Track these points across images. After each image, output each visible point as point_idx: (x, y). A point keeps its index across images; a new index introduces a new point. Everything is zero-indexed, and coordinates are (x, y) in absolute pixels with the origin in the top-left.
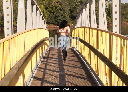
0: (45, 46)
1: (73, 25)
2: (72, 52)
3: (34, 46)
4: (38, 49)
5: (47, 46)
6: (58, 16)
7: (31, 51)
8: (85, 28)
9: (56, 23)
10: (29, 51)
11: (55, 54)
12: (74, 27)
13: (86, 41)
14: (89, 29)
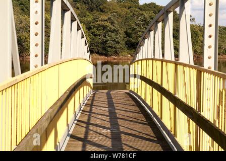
0: (88, 87)
1: (129, 56)
2: (130, 99)
3: (73, 87)
4: (78, 90)
5: (89, 88)
6: (106, 41)
7: (68, 93)
8: (154, 61)
9: (104, 52)
10: (66, 93)
11: (103, 100)
12: (134, 59)
13: (156, 82)
14: (160, 62)
